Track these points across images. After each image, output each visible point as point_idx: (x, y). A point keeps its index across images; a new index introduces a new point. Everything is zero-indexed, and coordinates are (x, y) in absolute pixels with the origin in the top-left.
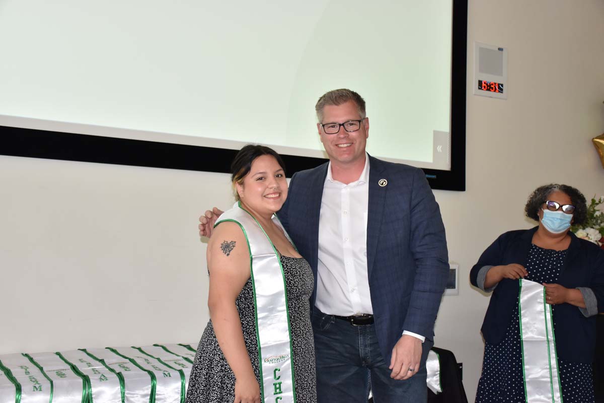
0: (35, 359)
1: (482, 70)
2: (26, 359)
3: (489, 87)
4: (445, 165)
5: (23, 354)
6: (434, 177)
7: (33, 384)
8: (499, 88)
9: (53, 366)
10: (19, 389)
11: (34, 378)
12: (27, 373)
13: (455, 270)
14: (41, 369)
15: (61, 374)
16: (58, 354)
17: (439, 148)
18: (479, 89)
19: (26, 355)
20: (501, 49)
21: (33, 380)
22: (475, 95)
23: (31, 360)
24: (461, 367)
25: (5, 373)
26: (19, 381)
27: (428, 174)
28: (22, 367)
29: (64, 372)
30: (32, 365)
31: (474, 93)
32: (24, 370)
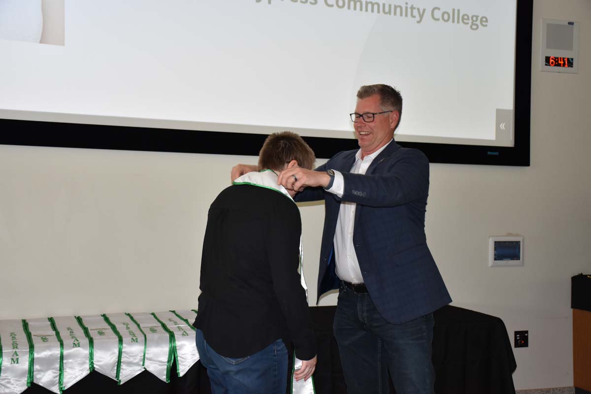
0: (135, 318)
1: (549, 46)
2: (128, 318)
3: (557, 62)
4: (508, 141)
5: (126, 314)
6: (496, 153)
7: (131, 336)
8: (570, 63)
9: (148, 323)
10: (121, 341)
11: (132, 332)
12: (128, 328)
13: (520, 242)
14: (139, 326)
15: (153, 330)
16: (153, 314)
17: (502, 126)
18: (546, 65)
19: (129, 315)
20: (571, 23)
21: (132, 334)
22: (542, 71)
23: (132, 318)
24: (526, 335)
25: (111, 328)
26: (121, 334)
27: (491, 151)
28: (124, 324)
29: (155, 328)
30: (132, 322)
31: (540, 70)
32: (125, 326)
